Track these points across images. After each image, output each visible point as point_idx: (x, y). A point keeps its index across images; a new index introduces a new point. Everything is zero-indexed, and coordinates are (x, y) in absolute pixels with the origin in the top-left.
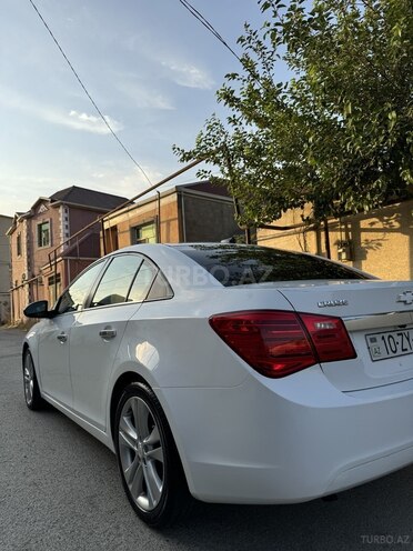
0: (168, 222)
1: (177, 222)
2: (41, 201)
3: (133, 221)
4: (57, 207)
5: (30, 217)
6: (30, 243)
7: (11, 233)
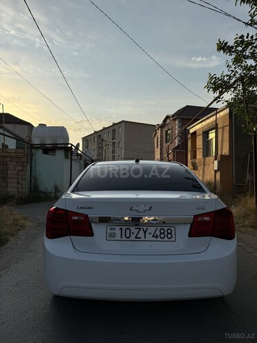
0: (223, 128)
1: (228, 128)
2: (167, 117)
3: (205, 128)
4: (175, 120)
5: (162, 126)
6: (161, 141)
7: (155, 136)
